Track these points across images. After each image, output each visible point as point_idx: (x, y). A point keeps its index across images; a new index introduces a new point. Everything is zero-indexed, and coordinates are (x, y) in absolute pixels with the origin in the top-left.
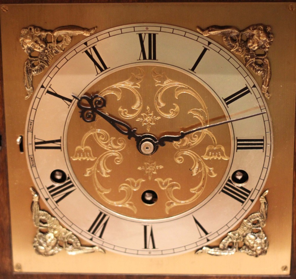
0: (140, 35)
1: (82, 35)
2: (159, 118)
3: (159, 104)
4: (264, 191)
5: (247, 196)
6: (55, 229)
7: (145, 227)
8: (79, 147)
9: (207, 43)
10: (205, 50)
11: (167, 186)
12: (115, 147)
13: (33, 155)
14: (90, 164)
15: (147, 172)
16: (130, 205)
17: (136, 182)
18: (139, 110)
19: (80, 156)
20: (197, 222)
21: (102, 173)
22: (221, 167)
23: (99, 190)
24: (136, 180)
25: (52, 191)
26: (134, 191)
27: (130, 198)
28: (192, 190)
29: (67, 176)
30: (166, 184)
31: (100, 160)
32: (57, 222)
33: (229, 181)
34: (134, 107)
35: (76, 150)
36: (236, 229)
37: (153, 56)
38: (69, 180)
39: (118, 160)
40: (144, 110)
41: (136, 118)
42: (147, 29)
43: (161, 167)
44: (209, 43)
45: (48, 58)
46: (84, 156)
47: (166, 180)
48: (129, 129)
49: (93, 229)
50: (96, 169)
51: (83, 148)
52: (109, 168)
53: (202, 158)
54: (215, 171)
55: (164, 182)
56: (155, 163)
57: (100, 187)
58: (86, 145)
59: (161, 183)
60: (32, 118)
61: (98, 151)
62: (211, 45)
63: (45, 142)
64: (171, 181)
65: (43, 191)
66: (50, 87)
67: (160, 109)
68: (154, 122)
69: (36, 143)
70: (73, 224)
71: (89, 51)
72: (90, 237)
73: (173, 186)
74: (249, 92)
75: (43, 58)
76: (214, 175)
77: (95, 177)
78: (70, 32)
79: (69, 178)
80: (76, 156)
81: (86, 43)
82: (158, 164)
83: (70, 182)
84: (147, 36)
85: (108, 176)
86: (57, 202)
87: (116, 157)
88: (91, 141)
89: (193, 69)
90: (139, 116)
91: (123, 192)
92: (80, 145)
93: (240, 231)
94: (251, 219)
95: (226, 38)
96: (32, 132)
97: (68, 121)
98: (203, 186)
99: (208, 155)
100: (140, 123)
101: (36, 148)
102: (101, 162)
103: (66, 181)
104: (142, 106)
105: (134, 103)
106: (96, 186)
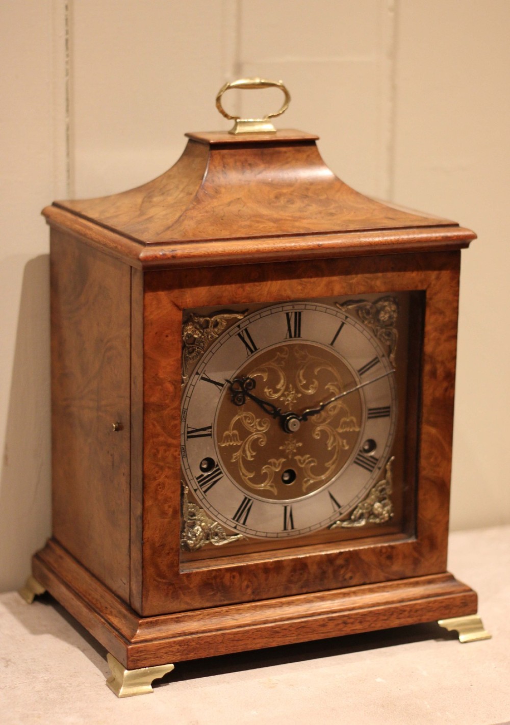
0: (287, 314)
1: (236, 318)
2: (300, 395)
3: (300, 381)
4: (389, 458)
5: (375, 464)
6: (202, 521)
7: (286, 508)
8: (227, 433)
9: (344, 317)
10: (343, 324)
11: (305, 463)
12: (259, 428)
13: (185, 445)
14: (237, 448)
15: (287, 451)
16: (271, 486)
17: (277, 462)
18: (283, 389)
19: (227, 441)
20: (332, 497)
21: (247, 456)
22: (352, 438)
23: (243, 474)
24: (277, 460)
25: (201, 480)
26: (276, 472)
27: (272, 480)
28: (327, 465)
29: (216, 464)
30: (304, 461)
31: (245, 444)
32: (204, 513)
33: (360, 451)
34: (279, 387)
35: (224, 435)
36: (365, 499)
37: (298, 334)
38: (218, 468)
39: (262, 441)
40: (287, 389)
41: (279, 397)
42: (293, 307)
43: (300, 444)
44: (347, 317)
45: (204, 344)
46: (231, 441)
47: (304, 458)
48: (274, 408)
49: (237, 517)
50: (241, 453)
51: (230, 433)
52: (254, 451)
53: (337, 432)
54: (348, 443)
55: (302, 459)
56: (294, 442)
57: (244, 471)
58: (234, 429)
59: (300, 460)
60: (186, 407)
61: (244, 434)
62: (348, 319)
63: (197, 430)
64: (308, 458)
65: (192, 482)
66: (204, 373)
67: (302, 386)
68: (296, 399)
69: (188, 432)
70: (219, 513)
71: (241, 333)
72: (234, 525)
73: (310, 462)
74: (378, 361)
75: (200, 344)
76: (347, 448)
77: (241, 462)
78: (226, 316)
79: (217, 465)
80: (224, 443)
81: (239, 326)
82: (297, 442)
83: (219, 469)
84: (293, 314)
85: (252, 459)
86: (205, 492)
87: (260, 438)
88: (239, 425)
89: (332, 344)
90: (283, 395)
91: (266, 473)
92: (227, 429)
93: (368, 501)
94: (378, 487)
95: (362, 311)
96: (185, 421)
97: (219, 407)
98: (336, 459)
99: (342, 427)
100: (283, 402)
101: (189, 437)
102: (247, 446)
103: (215, 469)
104: (285, 385)
105: (278, 382)
106: (241, 470)
